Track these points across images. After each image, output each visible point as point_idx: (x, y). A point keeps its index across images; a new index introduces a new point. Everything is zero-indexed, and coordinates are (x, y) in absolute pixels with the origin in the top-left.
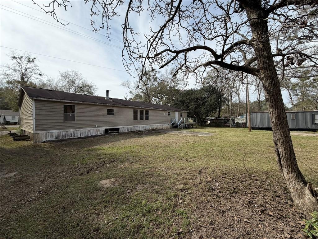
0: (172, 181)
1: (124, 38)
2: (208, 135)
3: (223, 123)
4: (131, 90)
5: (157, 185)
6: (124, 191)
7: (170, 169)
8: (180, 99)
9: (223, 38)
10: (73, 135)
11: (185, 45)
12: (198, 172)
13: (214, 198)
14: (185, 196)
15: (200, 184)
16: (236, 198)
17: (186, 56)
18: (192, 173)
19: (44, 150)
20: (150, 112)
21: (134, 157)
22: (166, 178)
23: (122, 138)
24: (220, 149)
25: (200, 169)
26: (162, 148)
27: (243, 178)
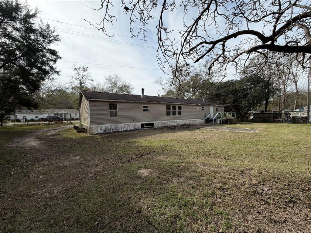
0: (209, 178)
1: (158, 38)
2: (252, 132)
3: (271, 117)
4: (164, 87)
5: (192, 179)
6: (161, 182)
7: (205, 166)
8: (215, 92)
9: (275, 16)
10: (116, 129)
11: (222, 33)
12: (240, 172)
13: (262, 203)
14: (224, 196)
15: (242, 185)
16: (294, 208)
17: (224, 46)
18: (232, 173)
19: (96, 140)
20: (182, 107)
21: (168, 151)
22: (202, 174)
23: (156, 132)
24: (268, 148)
25: (242, 169)
26: (196, 144)
27: (305, 187)
